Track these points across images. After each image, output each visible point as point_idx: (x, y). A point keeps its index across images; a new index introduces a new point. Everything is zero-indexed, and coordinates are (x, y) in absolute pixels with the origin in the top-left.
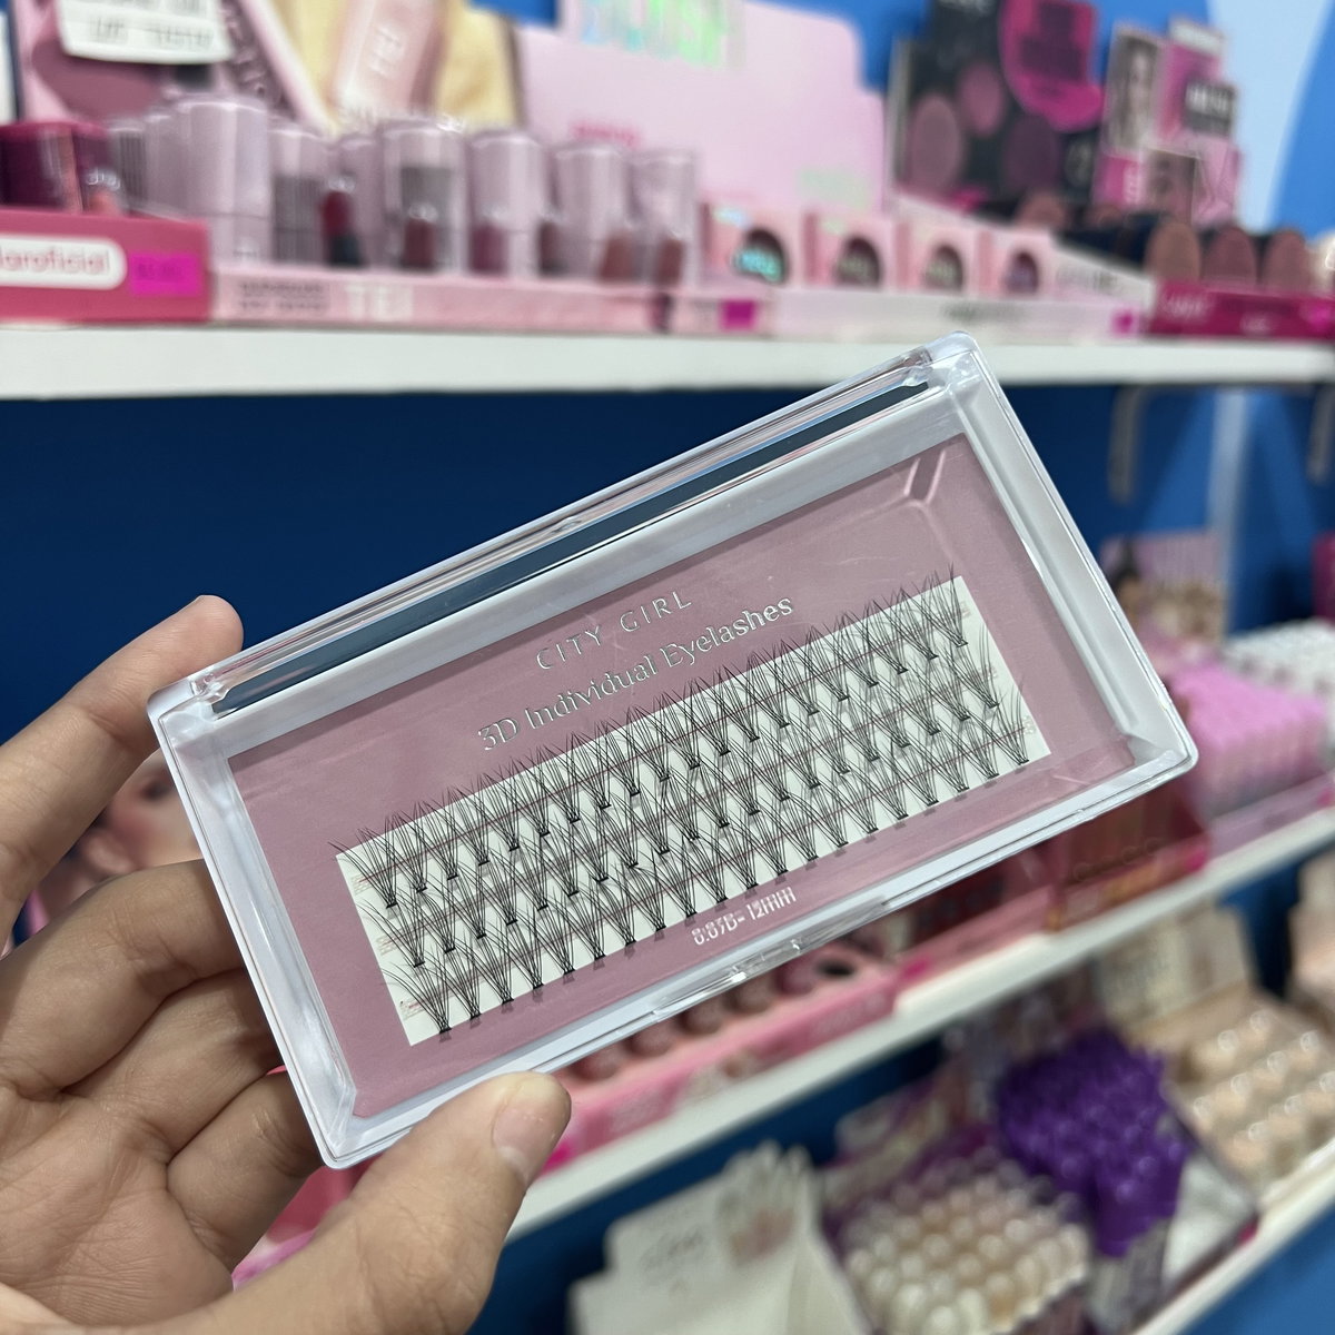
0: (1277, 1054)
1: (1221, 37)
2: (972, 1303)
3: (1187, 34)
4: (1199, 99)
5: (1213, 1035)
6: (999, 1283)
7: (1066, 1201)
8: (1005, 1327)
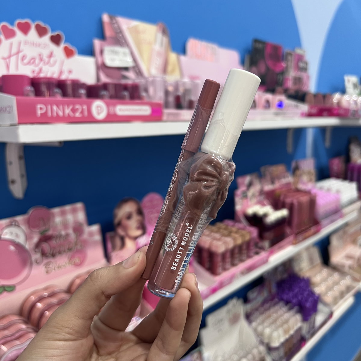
1: (304, 52)
2: (281, 331)
3: (298, 51)
4: (301, 65)
5: (315, 276)
6: (285, 326)
7: (296, 308)
8: (287, 336)
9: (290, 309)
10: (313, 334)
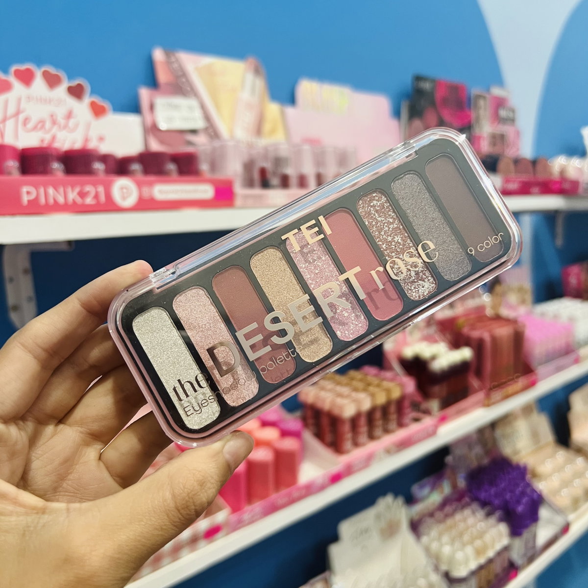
0: (569, 466)
1: (509, 92)
2: (469, 550)
3: (497, 92)
4: (503, 113)
5: (543, 461)
7: (498, 514)
9: (489, 515)
10: (531, 559)
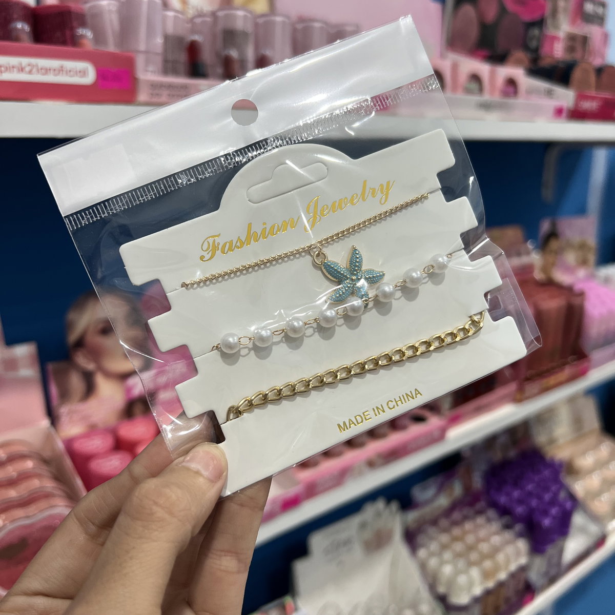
0: (614, 462)
2: (475, 573)
4: (589, 7)
7: (519, 527)
8: (491, 584)
9: (507, 527)
10: (553, 580)
